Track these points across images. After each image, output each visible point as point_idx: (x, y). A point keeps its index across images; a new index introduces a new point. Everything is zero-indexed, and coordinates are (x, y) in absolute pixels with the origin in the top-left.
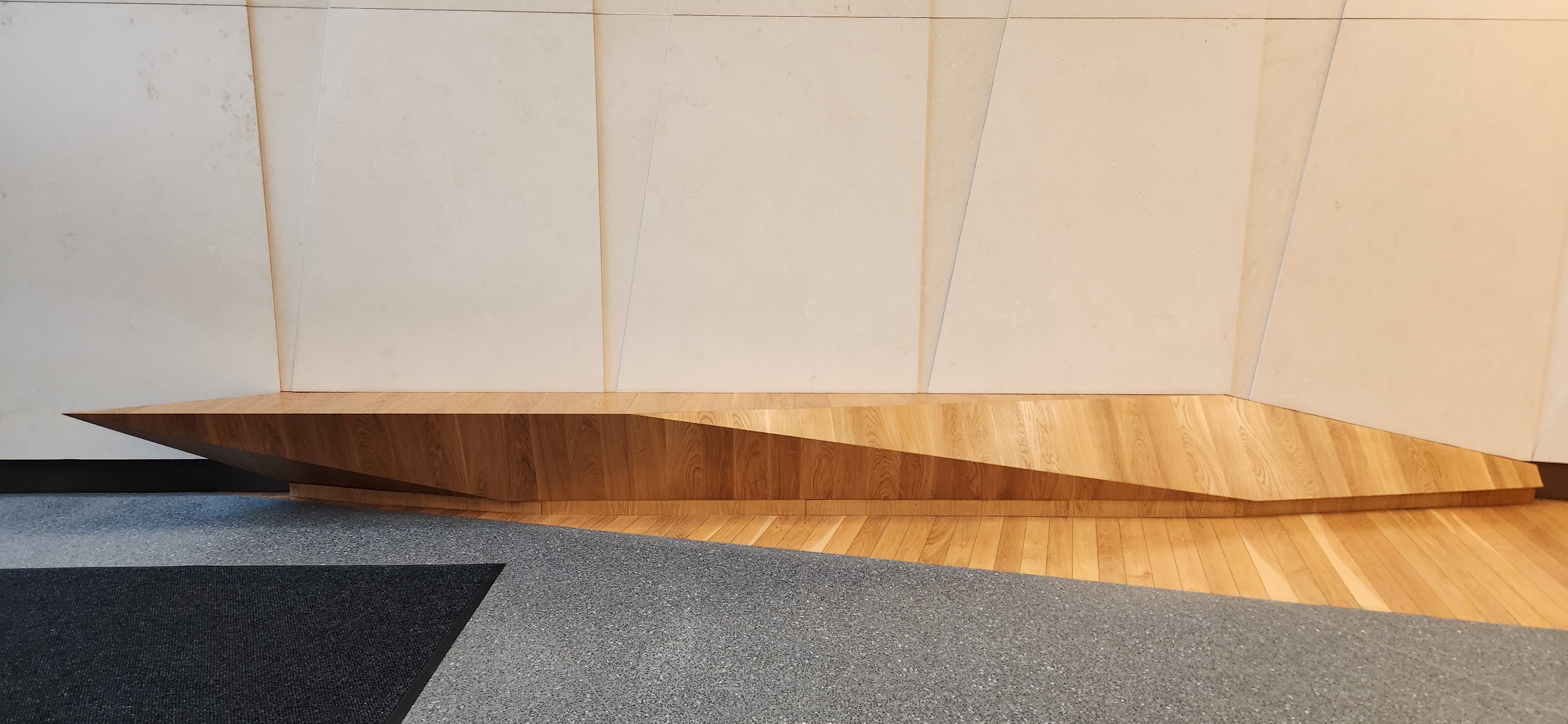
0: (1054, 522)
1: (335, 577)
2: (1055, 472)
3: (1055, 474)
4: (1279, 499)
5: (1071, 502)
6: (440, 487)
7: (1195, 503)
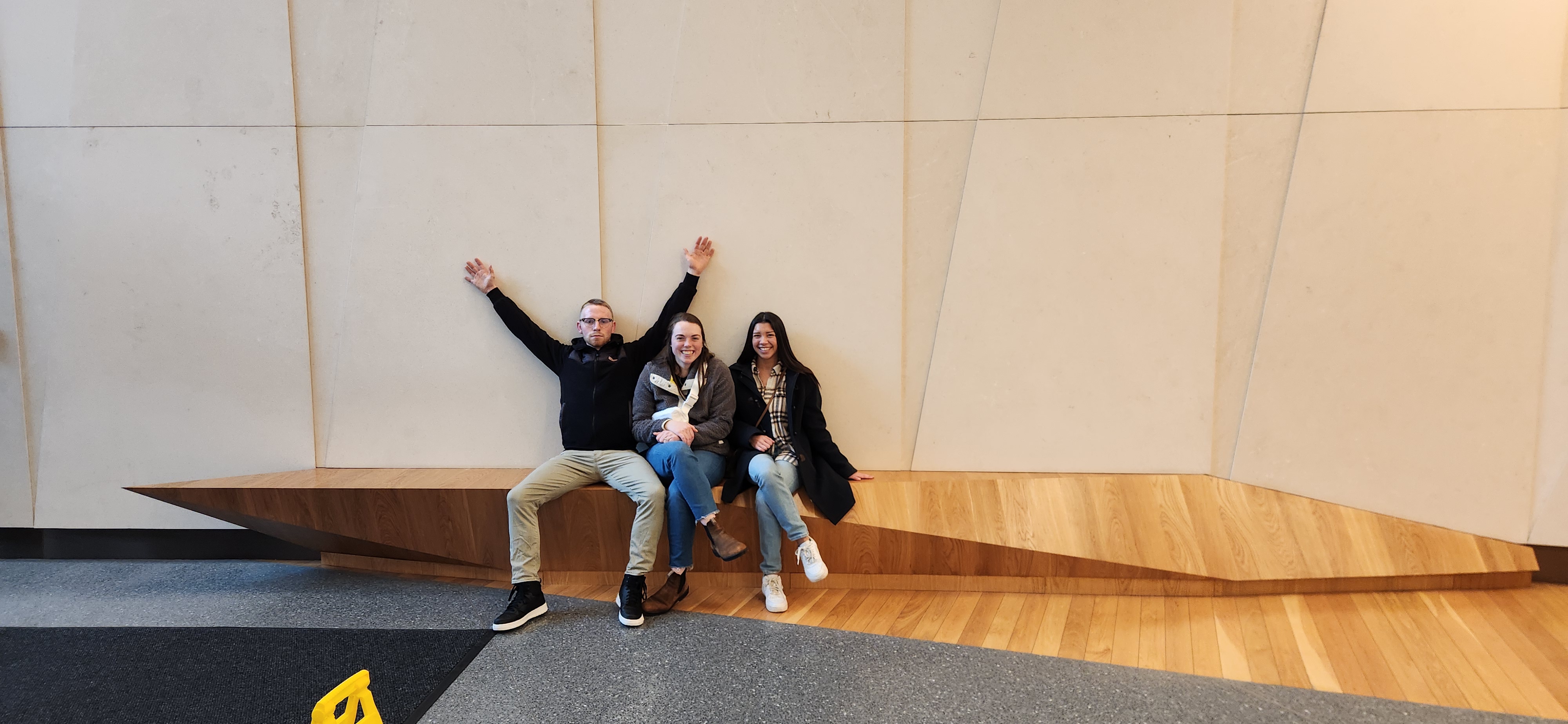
0: (1031, 598)
1: (344, 640)
2: (1030, 549)
3: (1030, 551)
4: (1257, 578)
5: (1048, 578)
6: (450, 557)
7: (1172, 582)
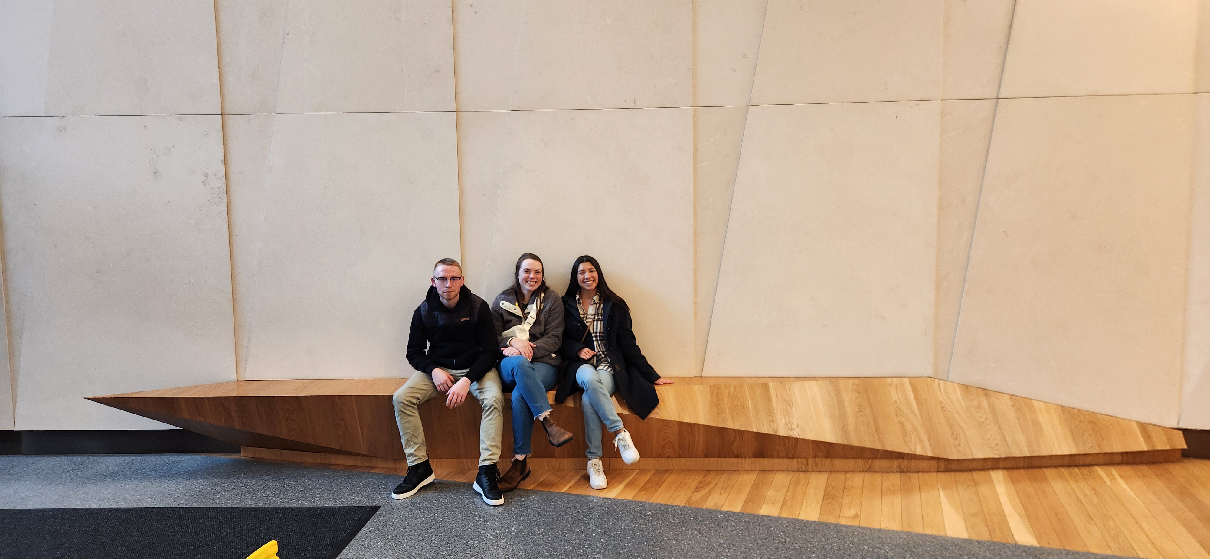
0: (796, 475)
1: (258, 515)
2: (795, 437)
3: (796, 438)
4: (971, 457)
5: (809, 459)
6: (343, 449)
7: (905, 461)
